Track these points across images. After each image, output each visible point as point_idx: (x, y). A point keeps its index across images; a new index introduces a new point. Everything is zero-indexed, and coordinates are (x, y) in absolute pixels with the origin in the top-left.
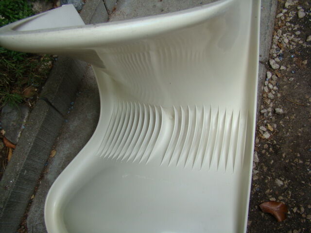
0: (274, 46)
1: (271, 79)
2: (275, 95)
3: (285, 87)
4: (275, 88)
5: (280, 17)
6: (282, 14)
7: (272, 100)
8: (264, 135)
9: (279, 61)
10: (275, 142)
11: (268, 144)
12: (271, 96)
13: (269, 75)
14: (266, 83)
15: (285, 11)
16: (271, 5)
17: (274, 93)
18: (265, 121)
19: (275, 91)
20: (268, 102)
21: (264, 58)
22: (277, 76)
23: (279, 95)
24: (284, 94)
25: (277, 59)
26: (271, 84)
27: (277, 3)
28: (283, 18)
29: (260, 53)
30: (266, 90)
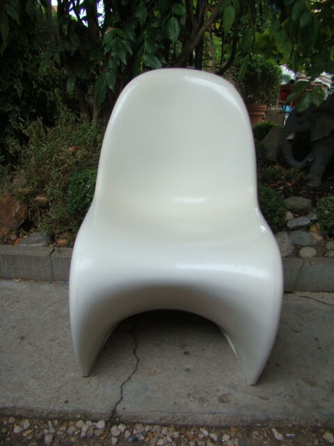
0: (147, 428)
1: (96, 429)
2: (73, 436)
4: (83, 434)
5: (202, 433)
6: (206, 433)
7: (65, 432)
8: (18, 426)
9: (126, 436)
10: (9, 439)
11: (6, 433)
12: (72, 429)
13: (101, 425)
14: (89, 423)
15: (214, 436)
16: (215, 413)
17: (76, 433)
18: (36, 427)
19: (79, 434)
20: (63, 428)
22: (102, 435)
23: (73, 439)
25: (127, 434)
26: (88, 430)
27: (223, 424)
28: (201, 436)
29: (129, 408)
30: (79, 423)
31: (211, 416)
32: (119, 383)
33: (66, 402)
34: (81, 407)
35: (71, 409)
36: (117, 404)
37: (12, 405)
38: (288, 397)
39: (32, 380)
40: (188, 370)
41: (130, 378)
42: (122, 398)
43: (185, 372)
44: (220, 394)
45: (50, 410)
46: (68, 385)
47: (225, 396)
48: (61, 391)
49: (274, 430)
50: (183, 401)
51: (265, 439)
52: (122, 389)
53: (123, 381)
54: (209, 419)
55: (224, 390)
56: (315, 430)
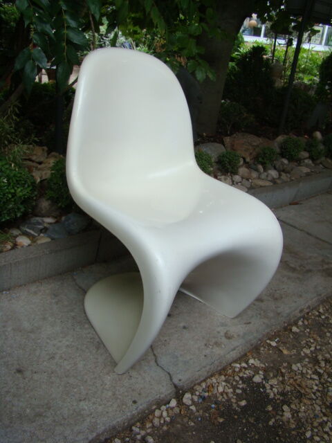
0: (204, 385)
1: (172, 409)
2: (162, 425)
3: (179, 426)
4: (168, 419)
5: (235, 367)
6: (238, 365)
7: (153, 427)
9: (196, 400)
12: (156, 421)
13: (173, 403)
14: (163, 408)
15: (244, 365)
16: (234, 349)
17: (162, 422)
18: (127, 439)
19: (165, 421)
20: (149, 425)
21: (181, 384)
22: (180, 411)
23: (165, 428)
24: (171, 431)
25: (195, 398)
26: (168, 413)
27: (242, 353)
28: (237, 370)
29: (182, 377)
30: (157, 413)
31: (235, 351)
32: (153, 363)
33: (135, 402)
34: (150, 398)
35: (145, 405)
36: (171, 379)
37: (95, 434)
38: (259, 316)
39: (82, 403)
40: (184, 328)
41: (155, 355)
42: (169, 374)
43: (185, 330)
44: (222, 334)
45: (129, 417)
46: (118, 388)
47: (226, 333)
48: (120, 397)
49: (268, 341)
50: (207, 351)
51: (269, 350)
52: (160, 367)
53: (153, 361)
54: (234, 355)
55: (222, 330)
56: (285, 329)
